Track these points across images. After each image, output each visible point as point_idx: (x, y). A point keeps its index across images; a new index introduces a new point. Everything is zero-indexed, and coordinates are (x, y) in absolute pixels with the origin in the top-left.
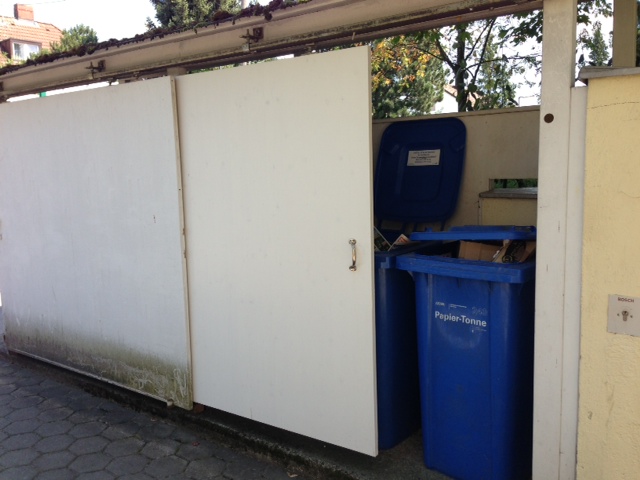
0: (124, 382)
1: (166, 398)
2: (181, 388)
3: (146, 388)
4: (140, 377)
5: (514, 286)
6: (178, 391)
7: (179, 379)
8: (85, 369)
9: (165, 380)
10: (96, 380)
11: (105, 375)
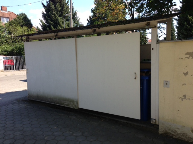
0: (61, 104)
1: (72, 107)
2: (76, 105)
3: (67, 105)
4: (66, 103)
5: (147, 80)
6: (75, 105)
7: (75, 103)
8: (51, 102)
9: (72, 103)
10: (54, 104)
11: (56, 103)
